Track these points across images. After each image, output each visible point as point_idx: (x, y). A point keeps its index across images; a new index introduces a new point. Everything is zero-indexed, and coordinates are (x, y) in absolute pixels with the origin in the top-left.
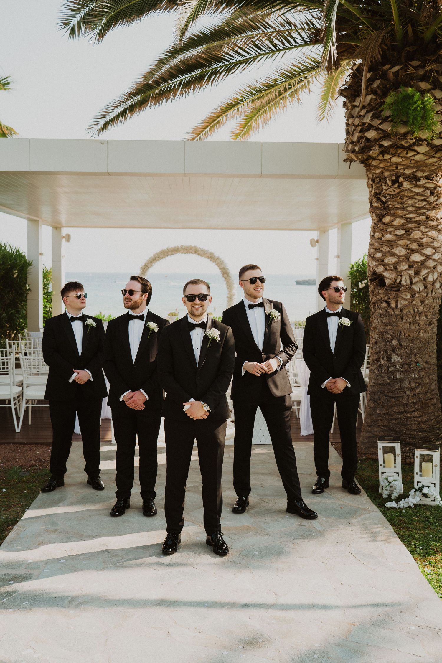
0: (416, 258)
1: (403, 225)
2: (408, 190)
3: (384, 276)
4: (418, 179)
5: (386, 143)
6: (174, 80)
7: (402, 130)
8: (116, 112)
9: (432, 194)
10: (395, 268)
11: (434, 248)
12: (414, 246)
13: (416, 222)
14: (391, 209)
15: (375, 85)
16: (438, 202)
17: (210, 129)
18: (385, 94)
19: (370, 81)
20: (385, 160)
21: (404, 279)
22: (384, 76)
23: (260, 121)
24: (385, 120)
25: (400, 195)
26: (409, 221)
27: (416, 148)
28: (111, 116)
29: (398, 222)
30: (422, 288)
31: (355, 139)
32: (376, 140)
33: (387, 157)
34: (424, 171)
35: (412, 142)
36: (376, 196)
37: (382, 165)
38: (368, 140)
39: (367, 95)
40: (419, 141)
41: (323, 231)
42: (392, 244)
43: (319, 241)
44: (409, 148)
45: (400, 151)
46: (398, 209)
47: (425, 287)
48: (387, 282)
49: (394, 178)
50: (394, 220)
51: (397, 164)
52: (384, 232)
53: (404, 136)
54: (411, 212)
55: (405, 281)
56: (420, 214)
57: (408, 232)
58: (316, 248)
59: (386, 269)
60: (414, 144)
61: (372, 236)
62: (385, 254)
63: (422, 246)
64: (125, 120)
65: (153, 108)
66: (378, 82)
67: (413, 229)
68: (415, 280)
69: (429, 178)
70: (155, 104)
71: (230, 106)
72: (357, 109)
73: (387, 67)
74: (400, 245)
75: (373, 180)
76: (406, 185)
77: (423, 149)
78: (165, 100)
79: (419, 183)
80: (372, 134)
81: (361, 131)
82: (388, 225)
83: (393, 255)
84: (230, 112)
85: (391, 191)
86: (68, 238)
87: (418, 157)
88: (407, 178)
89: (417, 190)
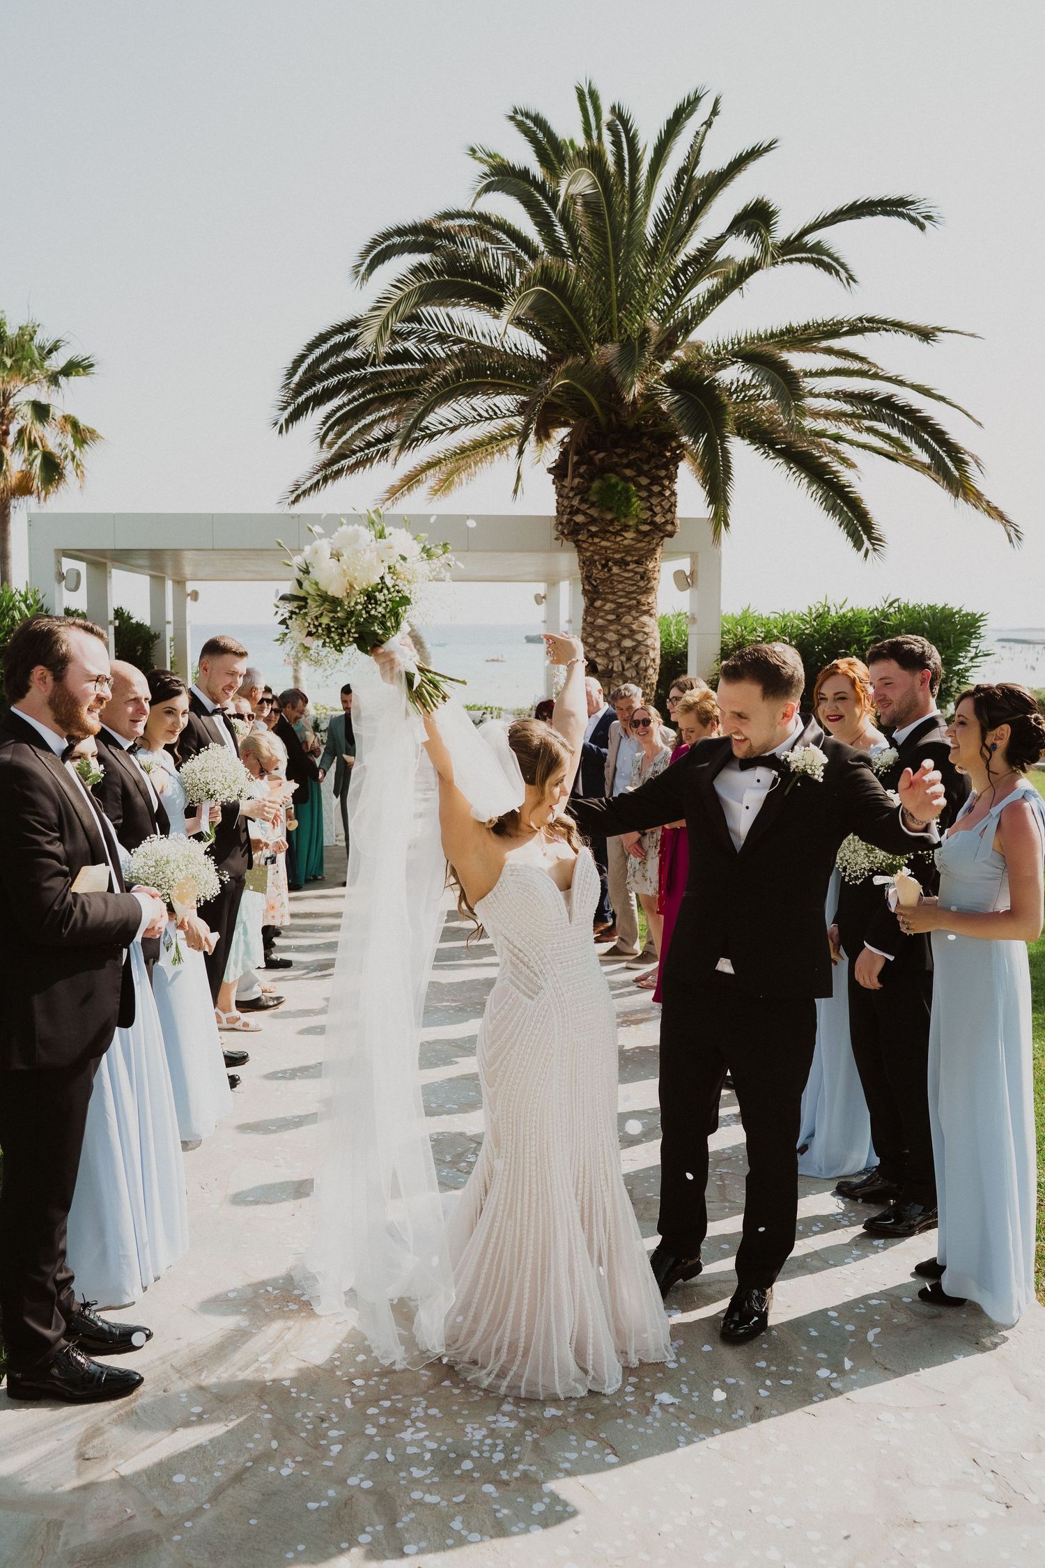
0: (628, 643)
1: (614, 610)
2: (617, 574)
3: (596, 662)
4: (629, 565)
5: (594, 529)
6: (372, 449)
7: (609, 516)
8: (308, 484)
9: (642, 578)
10: (607, 654)
11: (645, 633)
12: (626, 632)
13: (626, 607)
14: (602, 593)
15: (582, 470)
16: (649, 586)
17: (408, 489)
18: (592, 479)
19: (577, 465)
20: (595, 544)
21: (615, 665)
22: (590, 461)
23: (463, 476)
24: (593, 505)
25: (609, 580)
26: (620, 605)
27: (624, 534)
28: (304, 487)
29: (609, 606)
30: (634, 674)
31: (564, 521)
32: (585, 524)
33: (596, 540)
34: (633, 556)
35: (619, 528)
36: (587, 578)
37: (591, 548)
38: (576, 524)
39: (573, 478)
40: (626, 528)
41: (552, 583)
42: (603, 629)
43: (548, 597)
44: (617, 533)
45: (608, 535)
46: (608, 593)
47: (638, 673)
48: (600, 668)
49: (603, 562)
50: (604, 605)
51: (606, 548)
52: (595, 617)
53: (612, 522)
54: (621, 597)
55: (617, 667)
56: (630, 599)
57: (619, 617)
58: (542, 607)
59: (598, 655)
60: (621, 530)
61: (585, 620)
62: (597, 639)
63: (633, 632)
64: (319, 490)
65: (348, 477)
66: (585, 467)
67: (624, 614)
68: (627, 666)
69: (637, 562)
70: (351, 473)
71: (431, 465)
72: (567, 490)
73: (593, 452)
74: (611, 631)
75: (584, 563)
76: (615, 570)
77: (630, 535)
78: (361, 469)
79: (628, 568)
80: (580, 518)
81: (570, 513)
82: (599, 609)
83: (605, 640)
84: (432, 471)
85: (602, 575)
86: (195, 596)
87: (626, 542)
88: (616, 563)
89: (626, 575)
